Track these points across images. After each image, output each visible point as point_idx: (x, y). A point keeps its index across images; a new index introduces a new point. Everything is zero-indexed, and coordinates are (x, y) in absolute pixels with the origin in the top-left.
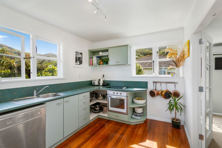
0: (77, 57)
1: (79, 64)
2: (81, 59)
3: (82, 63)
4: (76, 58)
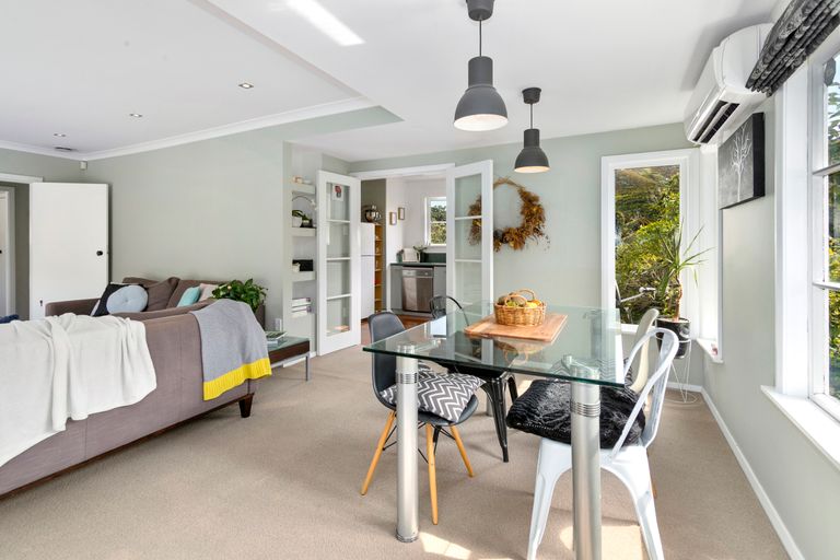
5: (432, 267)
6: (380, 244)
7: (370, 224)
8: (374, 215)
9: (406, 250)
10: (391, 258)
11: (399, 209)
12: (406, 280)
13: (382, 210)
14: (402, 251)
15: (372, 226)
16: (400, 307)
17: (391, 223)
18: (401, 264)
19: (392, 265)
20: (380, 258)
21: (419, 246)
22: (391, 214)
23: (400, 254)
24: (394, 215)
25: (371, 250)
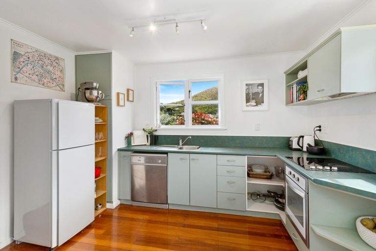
0: (251, 92)
1: (255, 104)
2: (261, 95)
3: (263, 103)
4: (247, 95)
5: (166, 153)
6: (103, 128)
7: (87, 104)
8: (95, 93)
9: (136, 133)
10: (118, 142)
11: (128, 90)
12: (136, 167)
13: (106, 88)
14: (131, 134)
15: (91, 107)
16: (129, 198)
17: (118, 104)
18: (130, 149)
19: (119, 150)
20: (102, 145)
21: (148, 128)
22: (118, 94)
23: (129, 137)
24: (121, 96)
25: (90, 136)
